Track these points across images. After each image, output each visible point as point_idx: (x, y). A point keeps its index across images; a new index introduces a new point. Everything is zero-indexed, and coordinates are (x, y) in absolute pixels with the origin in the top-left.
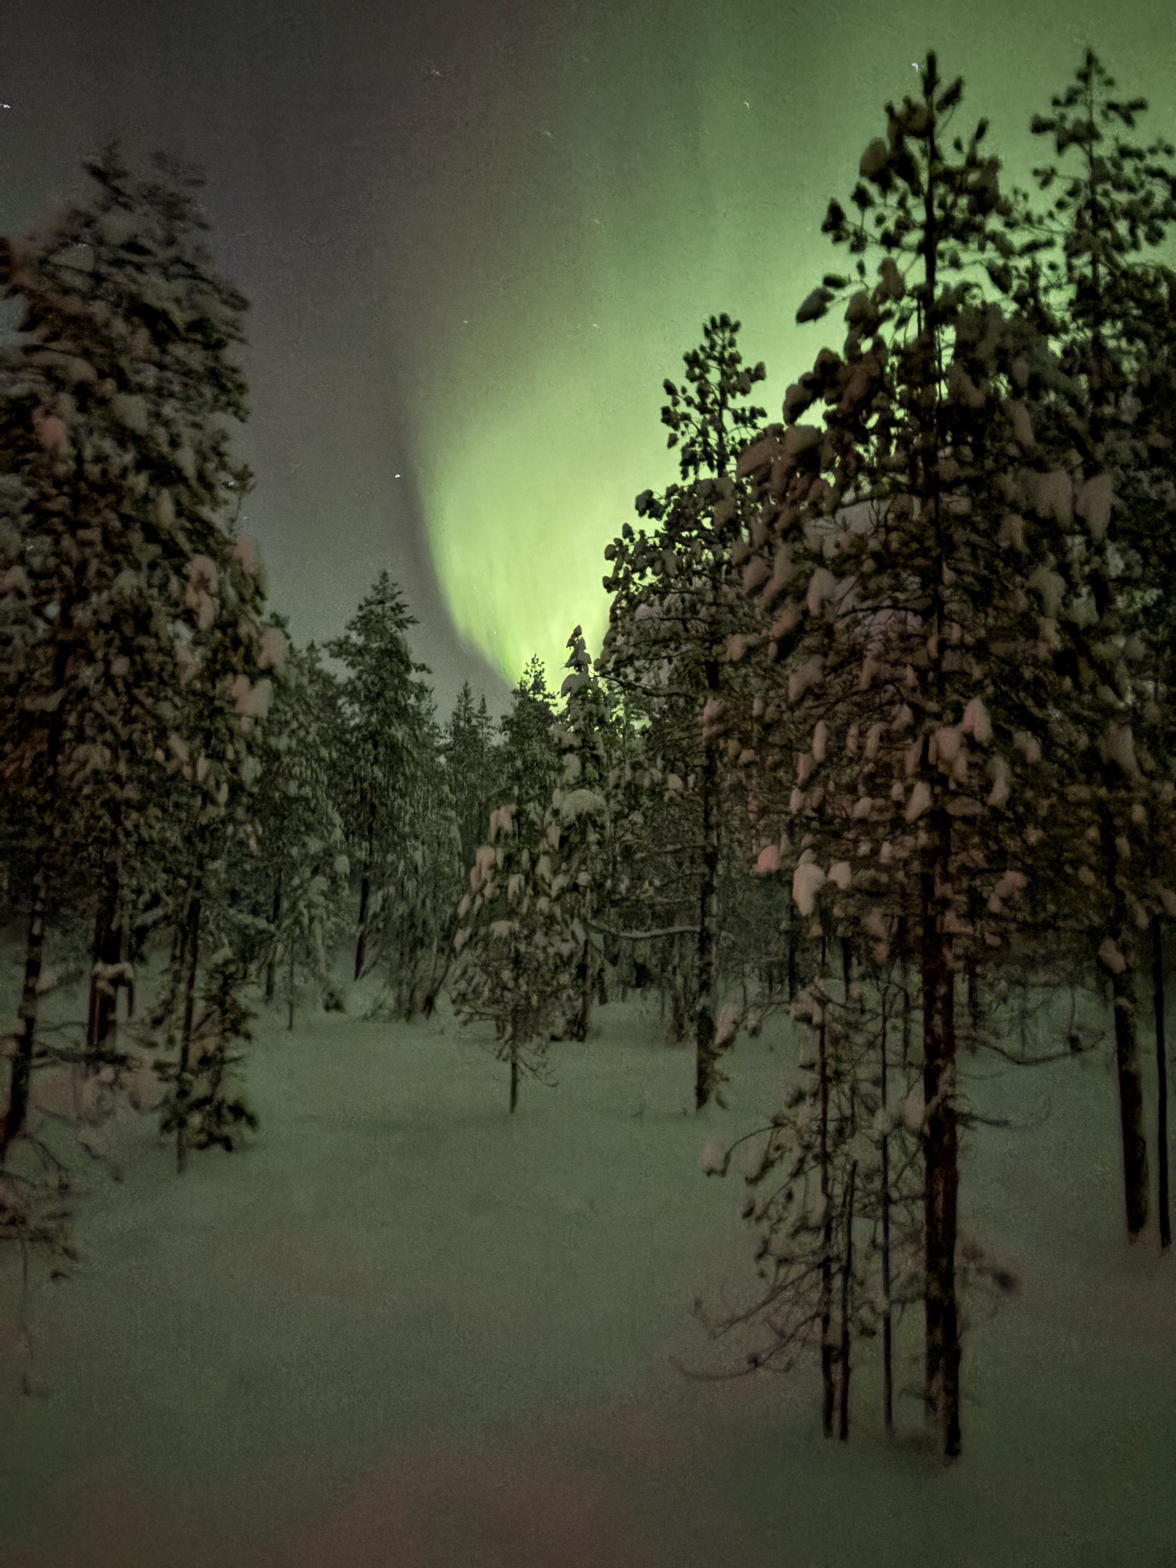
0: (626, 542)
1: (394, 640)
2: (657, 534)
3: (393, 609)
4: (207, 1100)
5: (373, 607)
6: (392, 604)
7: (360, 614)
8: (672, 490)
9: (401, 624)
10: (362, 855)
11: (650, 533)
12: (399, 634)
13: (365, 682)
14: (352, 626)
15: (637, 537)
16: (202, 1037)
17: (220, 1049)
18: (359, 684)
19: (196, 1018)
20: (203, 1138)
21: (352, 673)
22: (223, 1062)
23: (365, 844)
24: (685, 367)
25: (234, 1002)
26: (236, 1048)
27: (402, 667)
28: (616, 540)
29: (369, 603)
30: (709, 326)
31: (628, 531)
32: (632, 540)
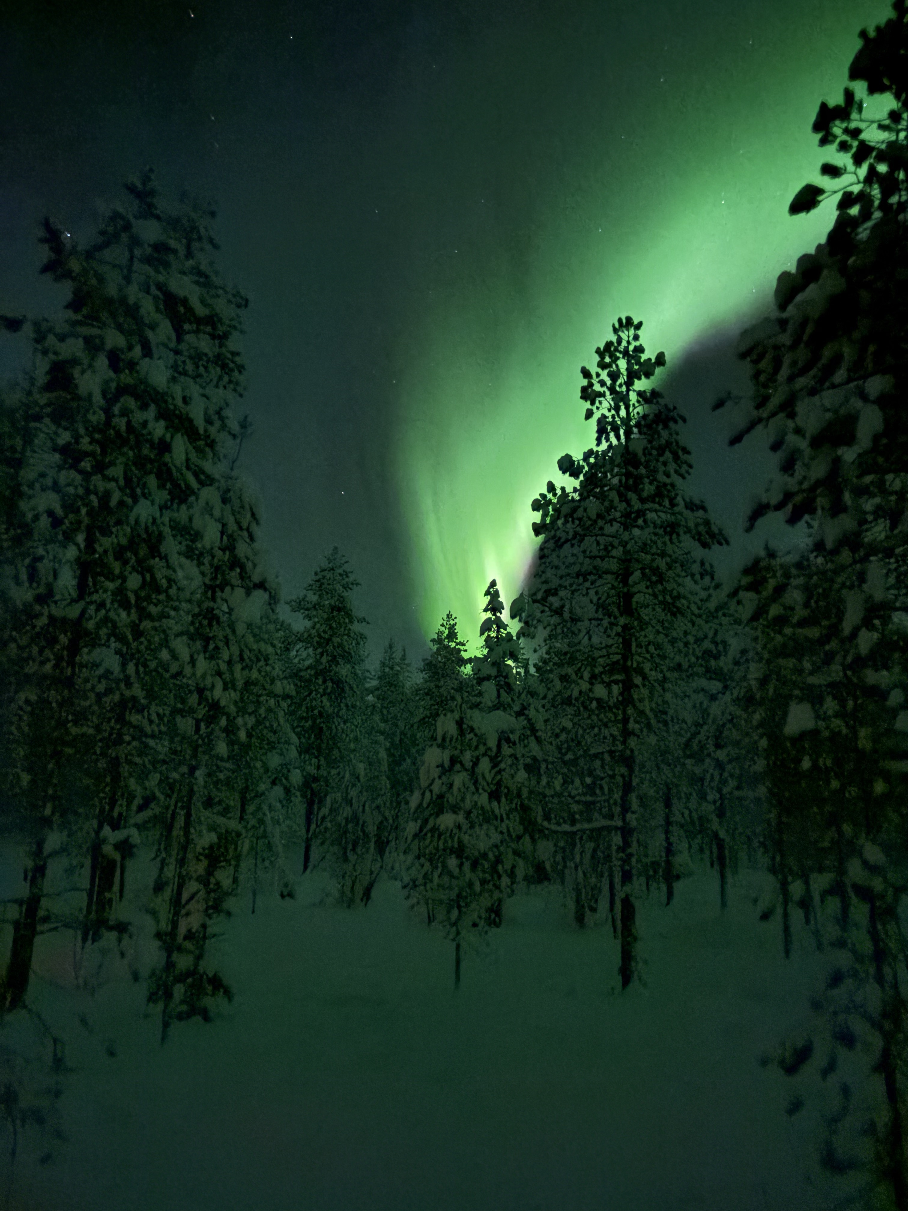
0: (550, 496)
1: (341, 599)
2: (575, 490)
3: (340, 575)
4: (190, 973)
5: (325, 573)
6: (340, 571)
7: (317, 578)
8: (588, 455)
9: (346, 587)
10: (311, 769)
11: (569, 489)
12: (345, 594)
13: (318, 631)
14: (310, 587)
15: (559, 492)
16: (188, 914)
17: (204, 926)
18: (313, 632)
19: (185, 896)
20: (184, 1008)
21: (308, 624)
22: (205, 938)
23: (314, 761)
24: (597, 358)
25: (218, 884)
26: (216, 924)
27: (347, 620)
28: (541, 495)
29: (323, 570)
30: (617, 326)
31: (551, 487)
32: (555, 495)
